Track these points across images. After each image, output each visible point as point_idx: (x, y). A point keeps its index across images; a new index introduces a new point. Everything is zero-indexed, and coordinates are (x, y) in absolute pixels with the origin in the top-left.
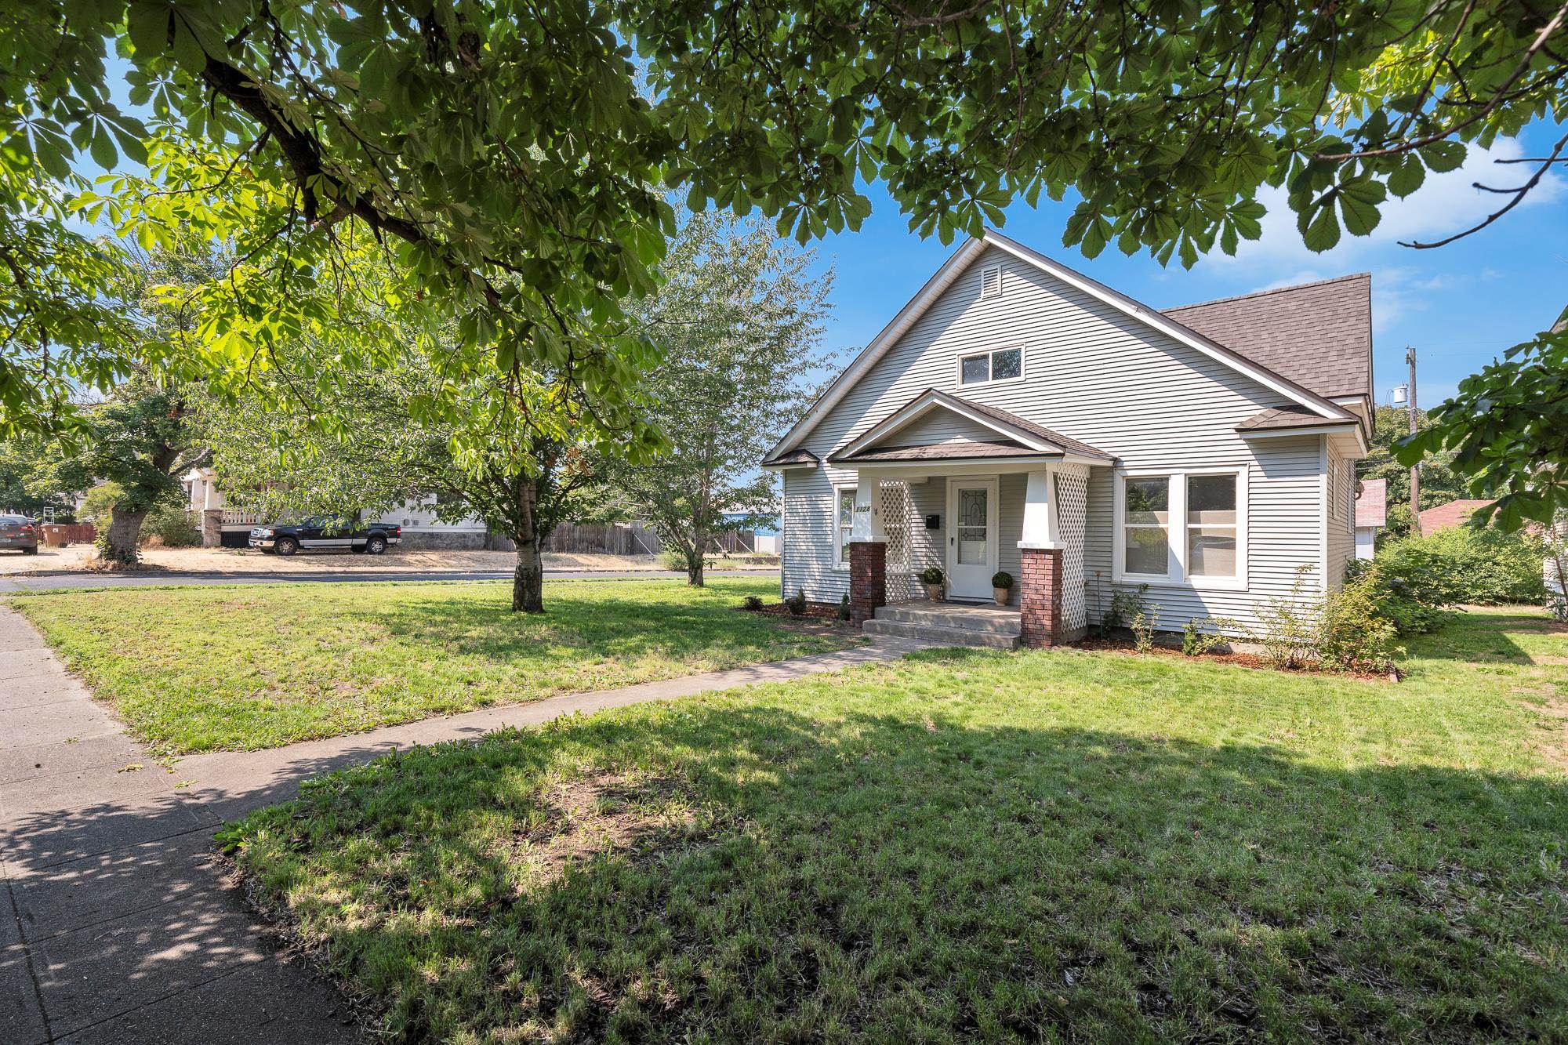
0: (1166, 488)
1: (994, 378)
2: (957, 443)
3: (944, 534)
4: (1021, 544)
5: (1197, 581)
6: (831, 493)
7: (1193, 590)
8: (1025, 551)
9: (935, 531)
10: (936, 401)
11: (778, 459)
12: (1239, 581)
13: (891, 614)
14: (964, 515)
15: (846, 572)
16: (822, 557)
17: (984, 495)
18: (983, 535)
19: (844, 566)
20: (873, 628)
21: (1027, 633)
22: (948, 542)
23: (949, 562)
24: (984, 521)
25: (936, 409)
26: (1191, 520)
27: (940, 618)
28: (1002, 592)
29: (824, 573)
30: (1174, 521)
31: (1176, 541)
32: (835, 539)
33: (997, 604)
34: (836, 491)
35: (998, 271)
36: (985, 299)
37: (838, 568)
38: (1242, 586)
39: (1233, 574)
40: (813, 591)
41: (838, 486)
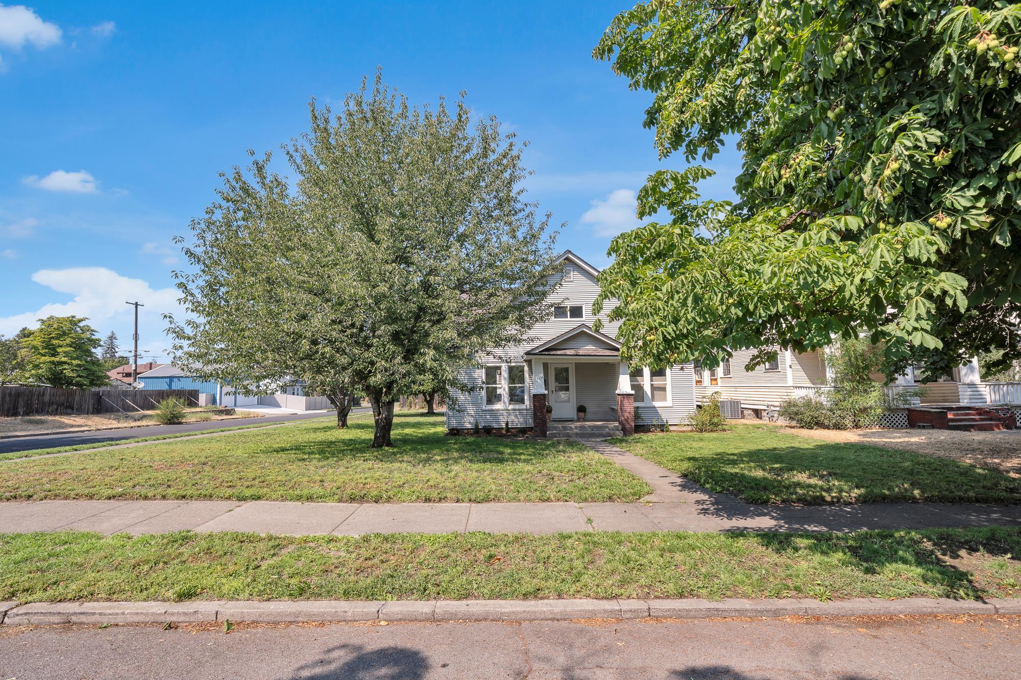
0: (642, 371)
1: (570, 318)
2: (589, 348)
4: (617, 392)
5: (656, 404)
6: (480, 368)
7: (655, 407)
8: (619, 395)
10: (584, 329)
12: (669, 403)
13: (556, 428)
14: (557, 380)
15: (493, 410)
16: (475, 403)
17: (567, 370)
18: (567, 389)
19: (489, 407)
20: (554, 436)
21: (624, 430)
22: (550, 392)
23: (551, 402)
24: (567, 382)
25: (583, 332)
26: (652, 380)
27: (582, 427)
28: (582, 414)
29: (477, 412)
30: (646, 381)
31: (647, 389)
32: (483, 393)
33: (579, 420)
34: (483, 367)
35: (572, 270)
36: (565, 281)
37: (487, 408)
38: (670, 405)
39: (666, 401)
40: (470, 422)
41: (485, 365)
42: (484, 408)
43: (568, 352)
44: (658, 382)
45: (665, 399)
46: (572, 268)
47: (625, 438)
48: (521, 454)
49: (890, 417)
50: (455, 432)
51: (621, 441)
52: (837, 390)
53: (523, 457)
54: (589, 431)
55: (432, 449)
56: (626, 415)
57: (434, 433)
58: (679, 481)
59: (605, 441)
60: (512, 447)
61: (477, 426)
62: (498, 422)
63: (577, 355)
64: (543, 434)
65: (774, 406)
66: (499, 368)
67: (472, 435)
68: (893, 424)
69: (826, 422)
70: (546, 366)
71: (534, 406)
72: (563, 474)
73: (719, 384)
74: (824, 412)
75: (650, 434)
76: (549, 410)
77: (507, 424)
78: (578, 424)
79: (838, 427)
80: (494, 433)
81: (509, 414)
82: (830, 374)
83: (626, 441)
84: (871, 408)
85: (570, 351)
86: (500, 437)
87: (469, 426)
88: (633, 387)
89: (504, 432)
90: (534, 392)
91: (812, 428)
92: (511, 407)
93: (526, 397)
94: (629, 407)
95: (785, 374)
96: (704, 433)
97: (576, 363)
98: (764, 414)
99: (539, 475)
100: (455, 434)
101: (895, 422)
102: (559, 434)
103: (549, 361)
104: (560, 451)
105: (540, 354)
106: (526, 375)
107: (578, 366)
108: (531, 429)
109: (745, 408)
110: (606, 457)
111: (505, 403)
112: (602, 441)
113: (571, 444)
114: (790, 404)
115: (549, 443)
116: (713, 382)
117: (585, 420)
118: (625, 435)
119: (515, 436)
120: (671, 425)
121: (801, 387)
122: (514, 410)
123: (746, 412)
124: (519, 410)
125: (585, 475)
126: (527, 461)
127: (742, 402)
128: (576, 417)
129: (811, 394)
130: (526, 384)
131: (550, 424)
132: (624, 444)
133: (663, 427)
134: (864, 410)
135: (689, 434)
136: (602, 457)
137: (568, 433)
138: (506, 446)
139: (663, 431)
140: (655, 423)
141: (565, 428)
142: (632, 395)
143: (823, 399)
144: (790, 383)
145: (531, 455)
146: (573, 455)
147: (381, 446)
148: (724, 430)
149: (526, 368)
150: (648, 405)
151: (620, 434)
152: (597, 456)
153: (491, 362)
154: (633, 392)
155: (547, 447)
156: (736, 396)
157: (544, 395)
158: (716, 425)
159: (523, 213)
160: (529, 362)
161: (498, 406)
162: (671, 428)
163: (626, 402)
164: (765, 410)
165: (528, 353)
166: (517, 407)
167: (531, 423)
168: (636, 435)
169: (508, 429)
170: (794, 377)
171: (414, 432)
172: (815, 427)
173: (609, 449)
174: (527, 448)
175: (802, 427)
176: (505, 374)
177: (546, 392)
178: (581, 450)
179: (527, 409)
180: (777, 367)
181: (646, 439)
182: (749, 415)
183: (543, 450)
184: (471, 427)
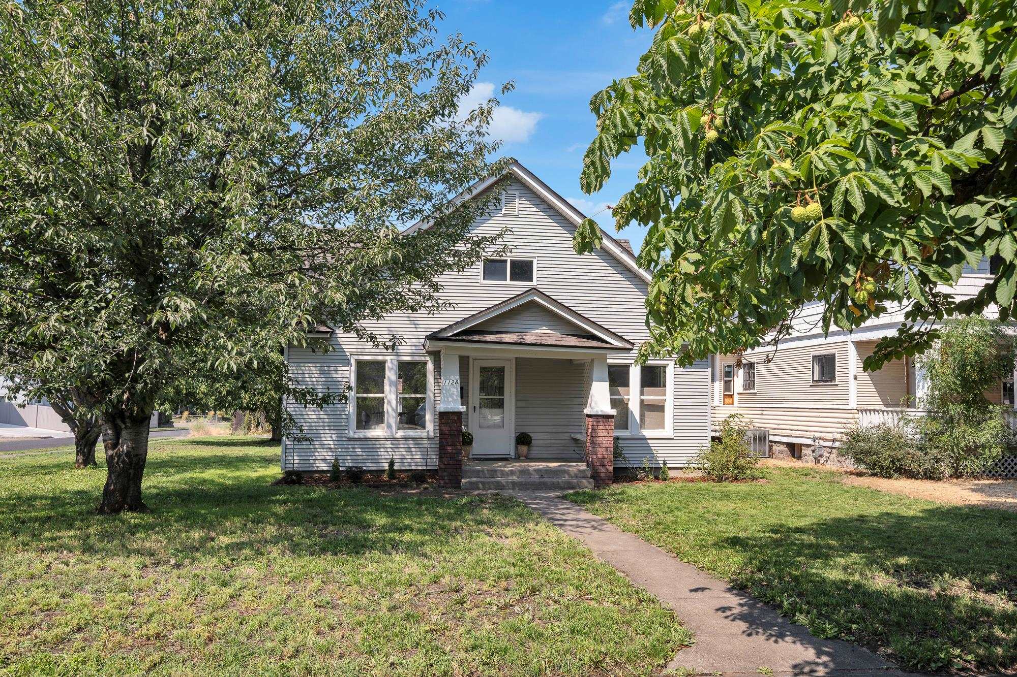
0: (628, 373)
1: (512, 279)
2: (543, 333)
3: (467, 403)
4: (587, 411)
5: (647, 433)
6: (348, 363)
7: (644, 439)
8: (589, 416)
10: (536, 298)
12: (668, 431)
13: (478, 473)
14: (482, 389)
15: (366, 439)
16: (338, 426)
17: (501, 371)
18: (500, 405)
19: (362, 434)
20: (474, 486)
21: (595, 476)
22: (471, 410)
23: (472, 426)
24: (501, 393)
25: (533, 303)
26: (642, 393)
27: (524, 472)
28: (524, 449)
29: (339, 442)
30: (633, 394)
31: (634, 407)
32: (351, 408)
33: (518, 458)
34: (353, 361)
35: (517, 195)
36: (505, 215)
37: (356, 436)
38: (670, 435)
39: (663, 428)
40: (324, 460)
41: (356, 357)
42: (351, 434)
43: (506, 338)
44: (652, 396)
45: (661, 425)
46: (517, 193)
47: (597, 492)
48: (407, 528)
49: (1009, 461)
50: (293, 478)
51: (592, 498)
52: (932, 416)
53: (407, 537)
54: (536, 478)
55: (226, 517)
56: (601, 452)
57: (259, 478)
58: (734, 601)
59: (564, 497)
60: (393, 512)
61: (336, 466)
62: (376, 461)
63: (521, 344)
64: (455, 484)
65: (825, 440)
66: (382, 364)
67: (325, 483)
68: (1006, 471)
69: (914, 468)
70: (464, 363)
71: (441, 432)
72: (485, 587)
73: (736, 404)
74: (912, 451)
75: (639, 484)
76: (468, 441)
77: (392, 464)
78: (518, 466)
79: (931, 476)
80: (368, 481)
81: (395, 447)
82: (922, 390)
83: (601, 499)
84: (983, 446)
85: (509, 335)
86: (377, 487)
87: (324, 467)
88: (614, 404)
89: (385, 477)
90: (441, 407)
91: (890, 477)
92: (400, 434)
93: (428, 417)
94: (606, 437)
95: (846, 391)
96: (725, 484)
97: (516, 358)
98: (805, 451)
99: (433, 589)
100: (293, 482)
101: (1009, 468)
102: (483, 483)
103: (472, 354)
104: (482, 522)
105: (455, 338)
106: (430, 378)
107: (522, 364)
108: (433, 473)
109: (775, 442)
110: (573, 536)
111: (389, 426)
112: (558, 497)
113: (504, 505)
114: (856, 437)
115: (464, 501)
116: (727, 400)
117: (528, 459)
118: (597, 487)
119: (404, 486)
120: (670, 468)
121: (870, 411)
122: (406, 439)
123: (775, 448)
124: (413, 439)
125: (534, 591)
126: (413, 549)
127: (771, 431)
128: (513, 453)
129: (890, 420)
130: (430, 394)
131: (468, 466)
132: (597, 505)
133: (658, 473)
134: (973, 450)
135: (702, 485)
136: (564, 535)
137: (498, 482)
138: (382, 508)
139: (657, 478)
140: (646, 464)
141: (493, 473)
142: (611, 417)
143: (911, 432)
144: (853, 404)
145: (423, 532)
146: (508, 531)
147: (117, 511)
148: (754, 478)
149: (430, 366)
150: (635, 435)
151: (588, 486)
152: (554, 533)
153: (370, 352)
154: (613, 412)
155: (458, 514)
156: (761, 422)
157: (459, 414)
158: (741, 469)
159: (429, 49)
160: (436, 355)
161: (377, 432)
162: (671, 474)
163: (601, 430)
164: (808, 446)
165: (433, 337)
166: (412, 433)
167: (434, 461)
168: (615, 485)
169: (392, 472)
170: (859, 395)
171: (220, 476)
172: (896, 475)
173: (572, 514)
174: (420, 515)
175: (875, 475)
176: (391, 374)
177: (463, 409)
178: (522, 519)
179: (428, 439)
180: (833, 378)
181: (634, 494)
182: (781, 452)
183: (451, 518)
184: (325, 469)
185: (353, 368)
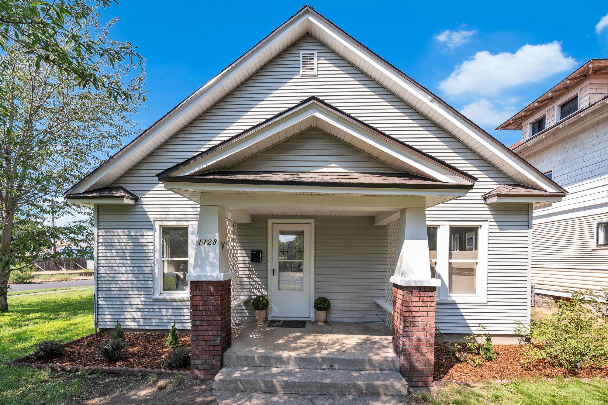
0: (435, 234)
3: (267, 267)
5: (457, 298)
6: (151, 228)
7: (454, 304)
9: (257, 264)
10: (318, 115)
11: (84, 193)
12: (481, 297)
15: (171, 300)
16: (145, 288)
18: (299, 268)
19: (167, 295)
22: (270, 273)
23: (271, 289)
24: (300, 256)
26: (450, 257)
28: (322, 315)
29: (146, 303)
30: (442, 258)
31: (443, 271)
34: (157, 227)
35: (315, 55)
36: (303, 77)
37: (161, 297)
38: (484, 300)
39: (474, 292)
40: (134, 320)
41: (160, 223)
42: (157, 296)
44: (462, 259)
45: (472, 289)
46: (315, 52)
66: (186, 229)
87: (133, 325)
128: (312, 317)
150: (443, 300)
153: (173, 218)
184: (133, 327)
185: (157, 234)
